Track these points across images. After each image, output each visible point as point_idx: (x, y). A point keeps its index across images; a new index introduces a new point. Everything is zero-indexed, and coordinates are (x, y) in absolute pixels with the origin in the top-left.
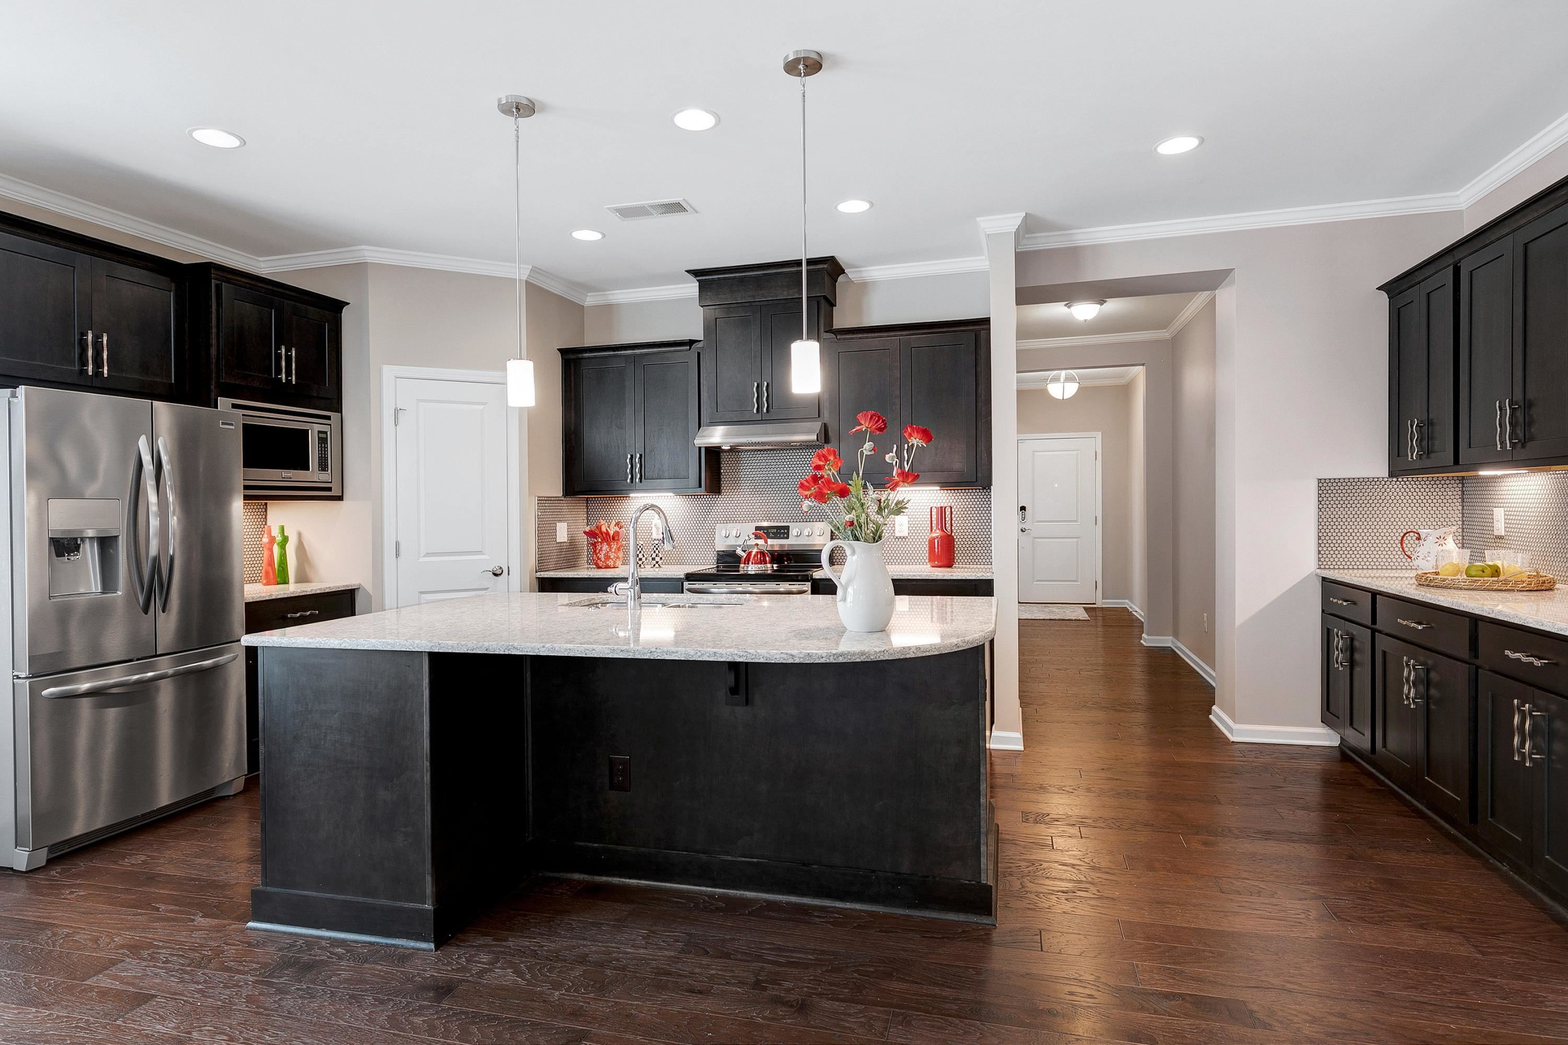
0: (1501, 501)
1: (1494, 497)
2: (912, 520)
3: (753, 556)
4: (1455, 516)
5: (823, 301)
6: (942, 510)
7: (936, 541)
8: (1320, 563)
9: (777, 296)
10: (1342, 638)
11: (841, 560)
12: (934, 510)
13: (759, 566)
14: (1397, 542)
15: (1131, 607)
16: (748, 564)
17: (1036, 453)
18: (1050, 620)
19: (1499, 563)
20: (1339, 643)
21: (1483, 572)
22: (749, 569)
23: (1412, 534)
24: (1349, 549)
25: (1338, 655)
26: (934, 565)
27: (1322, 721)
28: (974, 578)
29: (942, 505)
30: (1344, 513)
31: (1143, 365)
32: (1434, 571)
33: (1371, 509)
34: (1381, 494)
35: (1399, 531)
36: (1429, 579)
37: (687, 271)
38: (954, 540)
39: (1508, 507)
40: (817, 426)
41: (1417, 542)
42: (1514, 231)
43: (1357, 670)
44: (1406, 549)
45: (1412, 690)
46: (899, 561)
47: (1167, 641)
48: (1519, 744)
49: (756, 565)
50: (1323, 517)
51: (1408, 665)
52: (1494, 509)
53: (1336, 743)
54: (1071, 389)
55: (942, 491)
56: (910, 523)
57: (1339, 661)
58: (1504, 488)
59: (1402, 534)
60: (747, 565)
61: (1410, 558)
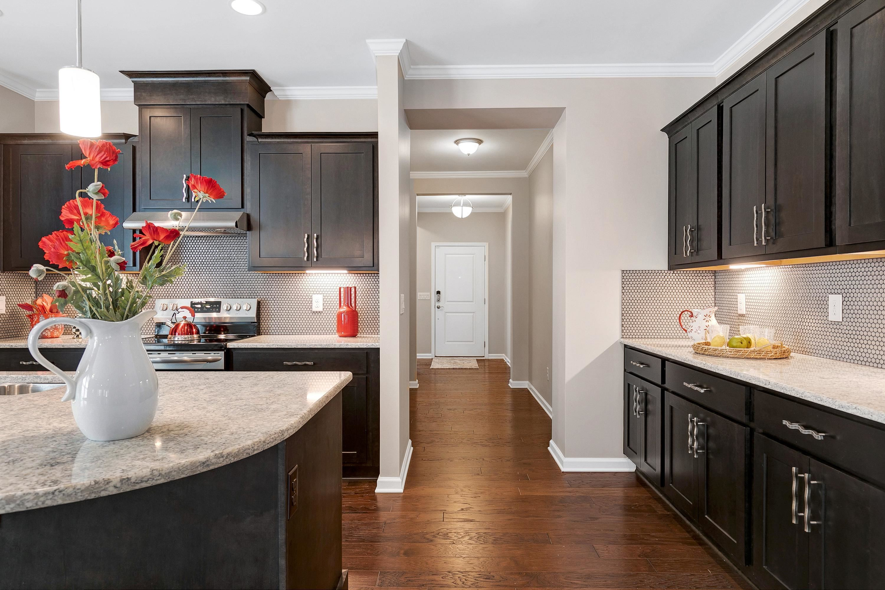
0: (743, 288)
1: (738, 285)
2: (326, 297)
3: (180, 327)
4: (710, 299)
5: (246, 109)
6: (348, 290)
7: (343, 315)
8: (623, 334)
9: (205, 101)
10: (639, 393)
11: (267, 331)
12: (342, 290)
13: (186, 336)
14: (676, 318)
15: (506, 359)
16: (175, 334)
17: (447, 255)
18: (453, 369)
19: (749, 336)
20: (637, 396)
21: (742, 343)
22: (176, 339)
23: (686, 312)
24: (642, 323)
25: (637, 407)
26: (341, 335)
27: (624, 453)
28: (365, 347)
29: (348, 286)
30: (639, 296)
31: (511, 194)
32: (704, 341)
33: (656, 293)
34: (663, 282)
35: (678, 310)
36: (705, 349)
37: (121, 72)
38: (357, 314)
39: (748, 293)
40: (238, 215)
41: (689, 318)
42: (765, 70)
43: (649, 418)
44: (682, 324)
45: (695, 443)
46: (315, 331)
47: (525, 384)
48: (797, 509)
49: (183, 336)
50: (625, 299)
51: (692, 421)
52: (738, 295)
53: (633, 469)
54: (467, 212)
55: (351, 275)
56: (325, 300)
57: (637, 410)
58: (745, 279)
59: (680, 313)
60: (174, 336)
61: (686, 331)
